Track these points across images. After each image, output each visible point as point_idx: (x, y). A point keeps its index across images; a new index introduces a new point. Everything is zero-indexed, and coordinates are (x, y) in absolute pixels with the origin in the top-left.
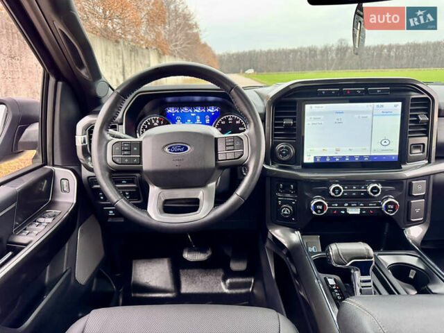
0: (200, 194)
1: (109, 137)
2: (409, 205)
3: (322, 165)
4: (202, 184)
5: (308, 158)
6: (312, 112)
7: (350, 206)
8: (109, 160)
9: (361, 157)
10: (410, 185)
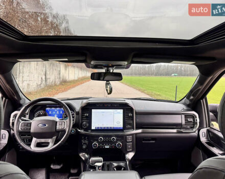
0: (50, 140)
1: (21, 121)
2: (126, 144)
3: (97, 130)
4: (51, 137)
5: (93, 128)
6: (95, 112)
7: (106, 145)
8: (20, 129)
9: (111, 127)
10: (126, 137)
